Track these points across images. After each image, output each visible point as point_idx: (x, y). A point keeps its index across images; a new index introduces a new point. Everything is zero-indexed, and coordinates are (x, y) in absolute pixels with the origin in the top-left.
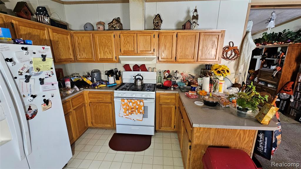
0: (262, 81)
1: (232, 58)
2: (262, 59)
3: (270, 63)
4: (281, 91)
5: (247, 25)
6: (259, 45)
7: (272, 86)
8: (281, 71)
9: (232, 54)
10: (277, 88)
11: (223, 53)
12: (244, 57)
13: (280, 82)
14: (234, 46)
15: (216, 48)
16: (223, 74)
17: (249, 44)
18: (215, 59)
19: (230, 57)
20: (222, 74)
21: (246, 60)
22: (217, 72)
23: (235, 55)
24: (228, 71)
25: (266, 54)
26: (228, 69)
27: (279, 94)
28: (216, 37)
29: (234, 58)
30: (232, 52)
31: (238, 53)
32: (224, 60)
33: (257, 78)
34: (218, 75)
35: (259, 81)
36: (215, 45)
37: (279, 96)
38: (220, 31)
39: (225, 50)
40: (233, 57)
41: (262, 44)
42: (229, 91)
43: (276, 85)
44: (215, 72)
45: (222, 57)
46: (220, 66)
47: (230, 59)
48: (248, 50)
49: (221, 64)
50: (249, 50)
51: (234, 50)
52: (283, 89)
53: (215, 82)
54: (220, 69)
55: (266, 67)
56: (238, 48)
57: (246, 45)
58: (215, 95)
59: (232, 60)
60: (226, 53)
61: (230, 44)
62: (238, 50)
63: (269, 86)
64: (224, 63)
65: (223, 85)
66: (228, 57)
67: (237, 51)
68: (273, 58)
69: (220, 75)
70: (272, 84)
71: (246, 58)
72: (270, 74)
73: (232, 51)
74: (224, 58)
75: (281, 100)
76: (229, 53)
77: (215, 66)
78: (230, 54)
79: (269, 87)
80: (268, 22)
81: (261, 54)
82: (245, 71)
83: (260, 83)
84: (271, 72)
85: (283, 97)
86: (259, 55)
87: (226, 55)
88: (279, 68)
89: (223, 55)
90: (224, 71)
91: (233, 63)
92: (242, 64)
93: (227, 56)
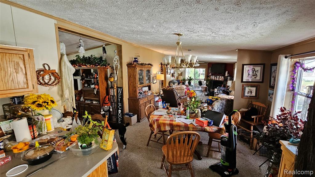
0: (88, 100)
1: (52, 84)
2: (82, 79)
3: (89, 83)
4: (103, 105)
5: (59, 47)
6: (75, 66)
7: (96, 103)
8: (98, 89)
9: (50, 79)
10: (100, 103)
11: (38, 79)
12: (66, 81)
13: (101, 98)
14: (51, 69)
15: (24, 73)
16: (47, 106)
17: (67, 68)
18: (28, 88)
19: (49, 82)
20: (45, 107)
21: (69, 85)
22: (37, 106)
23: (55, 80)
24: (53, 102)
25: (84, 74)
26: (52, 99)
27: (103, 108)
28: (20, 57)
29: (55, 84)
30: (50, 77)
31: (58, 77)
32: (43, 87)
33: (82, 97)
34: (39, 110)
35: (85, 100)
36: (21, 68)
37: (103, 109)
38: (25, 50)
39: (39, 74)
40: (54, 82)
41: (78, 66)
42: (61, 125)
43: (99, 101)
44: (33, 107)
45: (38, 84)
46: (39, 97)
47: (50, 85)
48: (68, 74)
49: (39, 94)
50: (70, 73)
51: (52, 73)
52: (104, 103)
53: (36, 120)
54: (41, 101)
55: (87, 87)
56: (57, 71)
57: (65, 68)
58: (44, 140)
59: (53, 85)
60: (43, 78)
61: (44, 67)
62: (57, 73)
63: (94, 102)
64: (43, 90)
65: (51, 120)
66: (47, 82)
67: (57, 75)
68: (90, 78)
69: (43, 109)
70: (96, 101)
71: (69, 82)
72: (92, 92)
73: (49, 75)
74: (41, 84)
75: (105, 112)
76: (47, 77)
77: (31, 97)
78: (48, 79)
79: (94, 104)
80: (78, 48)
81: (79, 74)
82: (71, 95)
83: (86, 102)
84: (92, 91)
85: (106, 110)
86: (78, 76)
87: (43, 80)
88: (96, 86)
89: (39, 81)
90: (48, 103)
91: (55, 89)
92: (66, 89)
93: (45, 82)
